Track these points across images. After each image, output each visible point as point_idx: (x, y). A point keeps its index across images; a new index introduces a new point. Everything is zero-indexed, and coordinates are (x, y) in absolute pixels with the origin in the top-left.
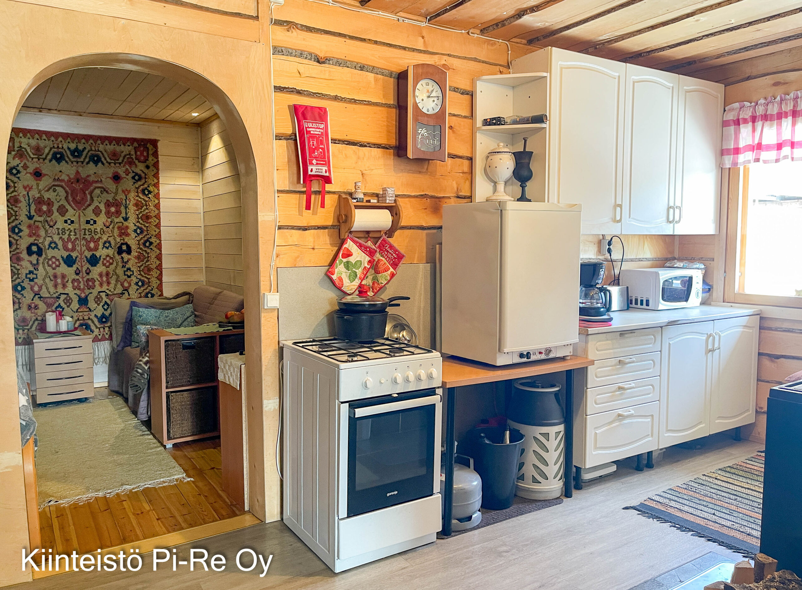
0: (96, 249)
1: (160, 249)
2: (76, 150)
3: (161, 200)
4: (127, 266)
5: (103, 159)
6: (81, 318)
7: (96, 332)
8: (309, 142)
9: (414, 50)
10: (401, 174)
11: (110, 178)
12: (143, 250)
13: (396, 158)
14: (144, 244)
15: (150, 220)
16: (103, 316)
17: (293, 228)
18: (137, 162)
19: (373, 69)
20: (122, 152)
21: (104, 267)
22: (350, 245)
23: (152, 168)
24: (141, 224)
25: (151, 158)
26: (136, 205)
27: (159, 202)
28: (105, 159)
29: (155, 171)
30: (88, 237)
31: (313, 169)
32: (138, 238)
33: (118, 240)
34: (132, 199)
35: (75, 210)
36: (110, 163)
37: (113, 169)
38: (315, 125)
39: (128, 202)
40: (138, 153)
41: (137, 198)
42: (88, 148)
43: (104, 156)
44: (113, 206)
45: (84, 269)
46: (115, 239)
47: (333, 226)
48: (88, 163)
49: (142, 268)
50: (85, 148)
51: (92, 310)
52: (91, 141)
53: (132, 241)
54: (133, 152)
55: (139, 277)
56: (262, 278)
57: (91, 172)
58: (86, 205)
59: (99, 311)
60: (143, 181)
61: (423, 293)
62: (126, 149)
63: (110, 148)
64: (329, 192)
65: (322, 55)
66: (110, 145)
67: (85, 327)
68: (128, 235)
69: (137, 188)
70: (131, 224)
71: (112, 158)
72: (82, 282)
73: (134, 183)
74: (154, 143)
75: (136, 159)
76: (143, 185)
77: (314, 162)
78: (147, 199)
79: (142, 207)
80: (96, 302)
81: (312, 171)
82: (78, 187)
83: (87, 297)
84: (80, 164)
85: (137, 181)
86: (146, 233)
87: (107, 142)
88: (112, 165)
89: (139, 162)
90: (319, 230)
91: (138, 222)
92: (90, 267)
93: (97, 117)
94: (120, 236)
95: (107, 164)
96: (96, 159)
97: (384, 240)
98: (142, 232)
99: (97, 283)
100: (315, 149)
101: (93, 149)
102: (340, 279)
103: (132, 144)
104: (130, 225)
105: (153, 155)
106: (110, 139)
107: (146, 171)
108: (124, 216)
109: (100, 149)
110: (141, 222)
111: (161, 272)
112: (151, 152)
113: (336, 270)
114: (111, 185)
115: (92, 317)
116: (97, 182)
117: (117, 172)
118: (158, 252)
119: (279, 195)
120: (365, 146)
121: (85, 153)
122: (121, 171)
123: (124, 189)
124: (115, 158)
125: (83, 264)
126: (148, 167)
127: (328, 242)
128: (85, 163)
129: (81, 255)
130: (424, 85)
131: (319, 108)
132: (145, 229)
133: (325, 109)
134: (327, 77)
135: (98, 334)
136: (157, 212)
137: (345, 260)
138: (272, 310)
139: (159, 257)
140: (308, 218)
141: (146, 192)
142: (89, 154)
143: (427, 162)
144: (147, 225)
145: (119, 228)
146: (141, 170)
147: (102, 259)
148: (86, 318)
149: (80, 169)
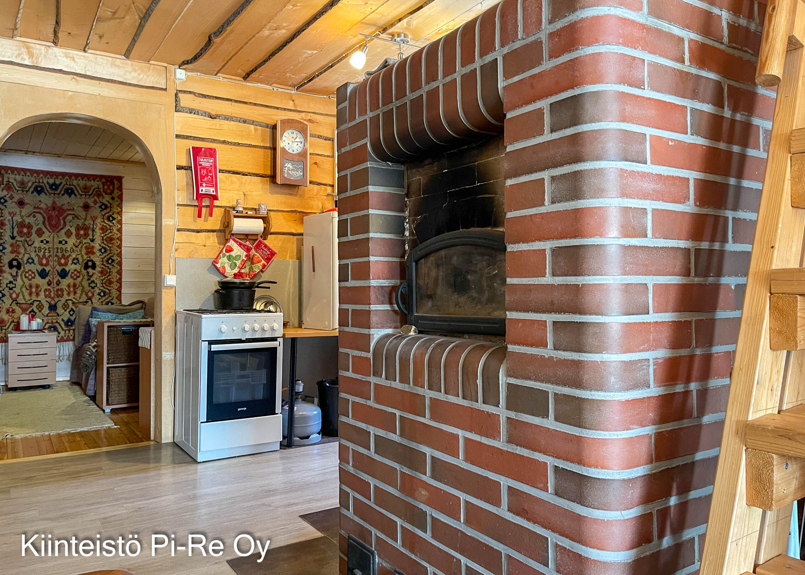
0: (66, 264)
1: (121, 266)
2: (54, 184)
3: (123, 225)
4: (92, 279)
5: (76, 192)
6: (50, 321)
7: (62, 333)
8: (201, 171)
9: (285, 109)
10: (275, 196)
11: (81, 207)
12: (106, 266)
13: (272, 184)
14: (107, 261)
15: (113, 242)
16: (69, 320)
17: (188, 230)
18: (104, 194)
19: (253, 123)
20: (92, 186)
21: (72, 280)
22: (232, 243)
23: (116, 199)
24: (105, 245)
25: (116, 191)
26: (102, 229)
27: (121, 227)
28: (78, 192)
29: (119, 201)
30: (60, 255)
31: (203, 190)
32: (102, 256)
33: (85, 257)
34: (99, 224)
35: (50, 232)
36: (81, 195)
37: (84, 199)
38: (206, 160)
39: (95, 226)
40: (106, 187)
41: (102, 223)
42: (64, 182)
43: (76, 189)
44: (82, 229)
45: (55, 281)
46: (82, 257)
47: (219, 231)
48: (63, 195)
49: (104, 281)
50: (61, 183)
51: (60, 314)
52: (67, 177)
53: (97, 258)
54: (101, 186)
55: (101, 288)
56: (163, 265)
57: (66, 202)
58: (60, 228)
59: (66, 316)
60: (108, 210)
61: (292, 281)
62: (95, 184)
63: (82, 183)
64: (217, 207)
65: (214, 113)
66: (82, 180)
67: (53, 328)
68: (93, 253)
69: (104, 216)
70: (97, 245)
71: (83, 191)
72: (53, 292)
73: (101, 211)
74: (120, 179)
75: (104, 192)
76: (108, 213)
77: (204, 185)
78: (111, 224)
79: (107, 231)
80: (63, 308)
81: (202, 190)
82: (54, 214)
83: (56, 304)
84: (56, 195)
85: (103, 209)
86: (109, 252)
87: (80, 178)
88: (83, 196)
89: (106, 194)
90: (209, 233)
91: (103, 243)
92: (60, 278)
93: (73, 158)
94: (87, 254)
95: (79, 196)
96: (70, 192)
97: (260, 241)
98: (105, 251)
99: (65, 293)
100: (204, 177)
101: (68, 183)
102: (224, 268)
103: (101, 180)
104: (95, 245)
105: (118, 188)
106: (83, 176)
107: (111, 201)
108: (91, 237)
109: (74, 184)
110: (105, 243)
111: (121, 284)
112: (116, 186)
113: (220, 261)
114: (82, 214)
115: (60, 320)
116: (70, 210)
117: (87, 202)
118: (119, 268)
119: (179, 207)
120: (247, 175)
121: (61, 187)
122: (90, 202)
123: (92, 216)
124: (86, 191)
125: (54, 276)
126: (113, 198)
127: (216, 241)
128: (60, 195)
129: (53, 269)
130: (290, 134)
131: (210, 149)
132: (109, 249)
133: (215, 150)
134: (218, 128)
135: (63, 335)
136: (119, 235)
137: (227, 254)
138: (171, 287)
139: (120, 272)
140: (200, 224)
141: (110, 218)
142: (65, 187)
143: (297, 188)
144: (110, 245)
145: (86, 247)
146: (107, 201)
147: (70, 273)
148: (54, 321)
149: (56, 200)
